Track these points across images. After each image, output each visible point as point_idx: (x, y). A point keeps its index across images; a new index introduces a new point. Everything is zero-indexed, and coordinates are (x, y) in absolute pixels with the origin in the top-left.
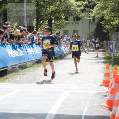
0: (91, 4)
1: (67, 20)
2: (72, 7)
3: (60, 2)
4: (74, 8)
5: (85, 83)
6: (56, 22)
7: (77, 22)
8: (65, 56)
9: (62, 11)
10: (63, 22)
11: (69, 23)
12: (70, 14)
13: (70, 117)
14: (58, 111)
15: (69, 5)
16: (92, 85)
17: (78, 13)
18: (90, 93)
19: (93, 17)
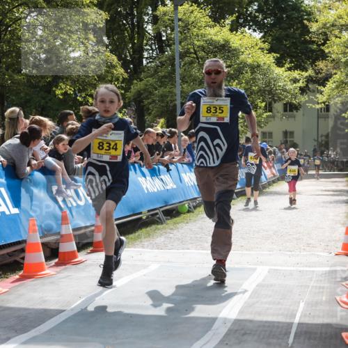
0: (320, 76)
1: (270, 111)
2: (280, 84)
3: (252, 73)
4: (284, 85)
5: (304, 249)
7: (291, 113)
8: (264, 187)
9: (258, 92)
10: (260, 116)
11: (273, 117)
12: (276, 98)
13: (267, 324)
14: (241, 312)
15: (272, 78)
16: (318, 253)
17: (292, 95)
18: (313, 271)
19: (324, 103)
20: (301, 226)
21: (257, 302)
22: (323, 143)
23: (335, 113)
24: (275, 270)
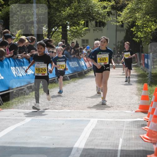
0: (118, 5)
1: (87, 26)
2: (95, 10)
3: (78, 3)
4: (98, 10)
5: (116, 109)
6: (72, 29)
7: (100, 28)
8: (85, 73)
9: (82, 15)
11: (89, 30)
13: (103, 151)
14: (86, 144)
15: (90, 6)
16: (125, 111)
17: (103, 16)
18: (124, 121)
19: (122, 22)
20: (111, 95)
21: (95, 139)
22: (119, 46)
23: (127, 28)
24: (101, 121)
